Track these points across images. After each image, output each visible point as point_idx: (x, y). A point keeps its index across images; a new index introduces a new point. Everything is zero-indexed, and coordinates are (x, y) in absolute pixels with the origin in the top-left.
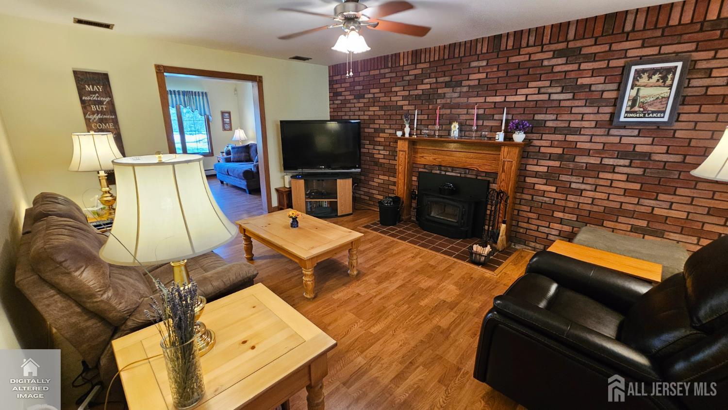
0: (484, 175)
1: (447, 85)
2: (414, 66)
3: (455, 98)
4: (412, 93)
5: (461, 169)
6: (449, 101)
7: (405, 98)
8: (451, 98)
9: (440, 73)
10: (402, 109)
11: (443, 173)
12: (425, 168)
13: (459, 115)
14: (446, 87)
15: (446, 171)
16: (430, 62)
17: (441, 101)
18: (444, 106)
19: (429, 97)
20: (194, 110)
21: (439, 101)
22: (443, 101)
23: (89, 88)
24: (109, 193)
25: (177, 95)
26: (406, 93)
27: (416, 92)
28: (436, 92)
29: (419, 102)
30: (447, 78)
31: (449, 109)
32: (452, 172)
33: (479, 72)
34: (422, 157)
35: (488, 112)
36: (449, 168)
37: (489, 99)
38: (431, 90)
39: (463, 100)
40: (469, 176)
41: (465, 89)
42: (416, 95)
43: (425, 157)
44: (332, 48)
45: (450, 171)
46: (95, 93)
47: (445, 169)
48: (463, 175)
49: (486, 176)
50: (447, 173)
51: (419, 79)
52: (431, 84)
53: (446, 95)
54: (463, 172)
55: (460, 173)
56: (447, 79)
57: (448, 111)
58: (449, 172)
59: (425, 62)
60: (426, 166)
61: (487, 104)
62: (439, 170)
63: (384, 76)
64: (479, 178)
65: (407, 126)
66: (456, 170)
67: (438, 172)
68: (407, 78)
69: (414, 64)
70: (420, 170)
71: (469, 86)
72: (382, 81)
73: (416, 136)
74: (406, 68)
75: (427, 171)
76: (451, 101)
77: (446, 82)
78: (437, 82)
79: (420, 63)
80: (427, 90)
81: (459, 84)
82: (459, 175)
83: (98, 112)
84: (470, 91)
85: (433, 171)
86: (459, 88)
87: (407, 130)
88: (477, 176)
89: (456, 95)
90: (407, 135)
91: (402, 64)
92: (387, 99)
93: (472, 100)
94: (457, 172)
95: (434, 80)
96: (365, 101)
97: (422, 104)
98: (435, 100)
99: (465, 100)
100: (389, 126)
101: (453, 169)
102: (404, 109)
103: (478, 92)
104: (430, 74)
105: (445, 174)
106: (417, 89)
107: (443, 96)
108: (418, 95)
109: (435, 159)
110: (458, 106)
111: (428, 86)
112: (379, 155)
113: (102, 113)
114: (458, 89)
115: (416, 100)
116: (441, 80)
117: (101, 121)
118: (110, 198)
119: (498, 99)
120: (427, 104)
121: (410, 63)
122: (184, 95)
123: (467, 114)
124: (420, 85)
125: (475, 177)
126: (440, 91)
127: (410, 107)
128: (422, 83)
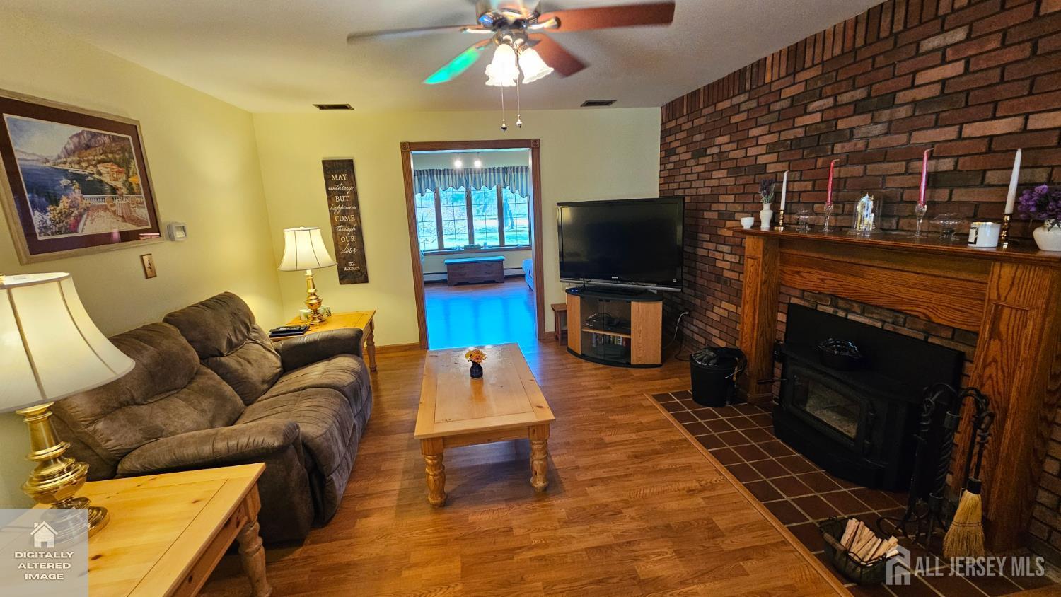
0: (949, 334)
1: (859, 108)
2: (791, 78)
3: (878, 136)
4: (784, 136)
5: (885, 312)
6: (861, 145)
7: (771, 148)
8: (867, 138)
9: (844, 83)
10: (765, 172)
11: (841, 314)
12: (802, 298)
13: (884, 176)
14: (855, 113)
15: (848, 311)
16: (822, 62)
17: (843, 147)
18: (848, 160)
19: (819, 140)
20: (514, 191)
21: (838, 148)
22: (848, 147)
23: (334, 178)
24: (314, 294)
25: (496, 174)
26: (772, 138)
27: (790, 135)
28: (833, 129)
29: (797, 155)
30: (858, 91)
31: (861, 164)
32: (862, 314)
33: (944, 62)
34: (798, 273)
35: (965, 164)
36: (855, 305)
37: (969, 130)
38: (823, 126)
39: (898, 140)
40: (905, 331)
41: (902, 112)
42: (791, 140)
43: (802, 274)
44: (487, 83)
45: (859, 311)
46: (338, 182)
47: (848, 306)
48: (889, 327)
49: (952, 339)
50: (850, 317)
51: (799, 105)
52: (822, 111)
53: (855, 131)
54: (890, 320)
55: (883, 321)
56: (859, 94)
57: (858, 170)
58: (854, 312)
59: (813, 65)
60: (806, 293)
61: (966, 142)
62: (831, 305)
63: (736, 109)
64: (932, 340)
65: (766, 206)
66: (873, 313)
67: (830, 310)
68: (777, 106)
69: (790, 75)
70: (794, 300)
71: (915, 103)
72: (734, 120)
73: (782, 229)
74: (775, 87)
75: (807, 304)
76: (867, 146)
77: (857, 103)
78: (836, 106)
79: (804, 69)
80: (814, 127)
81: (889, 101)
82: (879, 325)
83: (341, 203)
84: (917, 114)
85: (821, 308)
86: (888, 112)
87: (766, 214)
88: (927, 333)
89: (879, 129)
90: (765, 226)
91: (768, 79)
92: (741, 153)
94: (874, 316)
95: (830, 101)
96: (708, 160)
97: (803, 158)
98: (830, 146)
99: (903, 138)
100: (741, 205)
101: (866, 308)
102: (768, 171)
103: (938, 114)
104: (821, 88)
105: (846, 318)
106: (794, 128)
107: (850, 134)
108: (796, 139)
109: (822, 280)
110: (885, 155)
111: (817, 118)
112: (724, 263)
113: (345, 204)
114: (885, 115)
115: (791, 149)
116: (845, 98)
117: (344, 213)
118: (314, 301)
119: (1000, 127)
120: (813, 156)
121: (783, 73)
122: (504, 173)
123: (906, 173)
124: (801, 116)
125: (920, 336)
126: (842, 125)
127: (780, 168)
128: (806, 114)
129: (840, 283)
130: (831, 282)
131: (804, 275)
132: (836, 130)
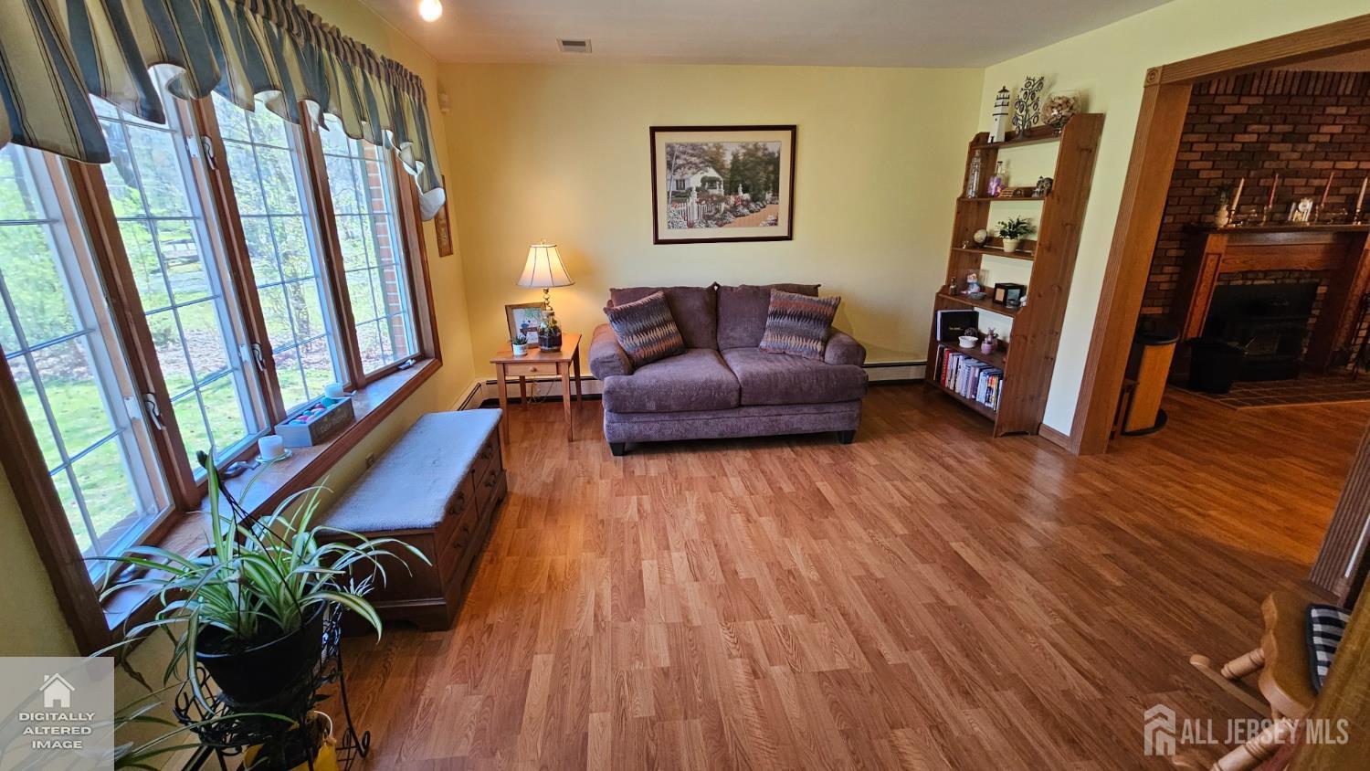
0: (1308, 276)
1: (1285, 138)
2: (1236, 99)
4: (1222, 147)
6: (1283, 165)
7: (1205, 156)
8: (1288, 161)
10: (1197, 177)
11: (1249, 283)
13: (1294, 187)
14: (1283, 142)
15: (1253, 280)
16: (1265, 96)
17: (1270, 164)
19: (1252, 157)
21: (1267, 164)
22: (1274, 165)
26: (1211, 147)
27: (1230, 147)
28: (1265, 149)
29: (1233, 165)
32: (1264, 279)
33: (1335, 123)
37: (1339, 165)
38: (1259, 145)
39: (1305, 164)
40: (1288, 281)
41: (1311, 148)
42: (1229, 152)
47: (1254, 276)
48: (1279, 282)
50: (1256, 283)
51: (1240, 123)
52: (1259, 134)
53: (1281, 154)
55: (1275, 280)
56: (1288, 128)
58: (1260, 279)
59: (1257, 95)
61: (1336, 171)
62: (1242, 279)
64: (1302, 281)
65: (1224, 208)
66: (1272, 275)
67: (1240, 282)
68: (1220, 119)
69: (1235, 95)
71: (1318, 143)
74: (1218, 100)
76: (1287, 166)
77: (1284, 134)
78: (1270, 132)
79: (1249, 95)
80: (1250, 145)
81: (1303, 138)
82: (1273, 282)
84: (1318, 150)
85: (1233, 283)
86: (1302, 145)
88: (1298, 278)
89: (1296, 155)
90: (1223, 222)
91: (1212, 91)
93: (1319, 165)
95: (1267, 128)
98: (1261, 163)
99: (1309, 164)
101: (1266, 274)
102: (1200, 176)
103: (1327, 153)
104: (1261, 116)
105: (1252, 285)
106: (1232, 142)
107: (1277, 156)
108: (1233, 151)
109: (1244, 262)
111: (1254, 138)
114: (1301, 147)
115: (1227, 160)
116: (1278, 128)
119: (1349, 165)
120: (1246, 168)
121: (1229, 91)
124: (1241, 133)
125: (1295, 281)
126: (1273, 147)
127: (1214, 174)
128: (1245, 132)
129: (1258, 261)
131: (1231, 261)
132: (1267, 151)
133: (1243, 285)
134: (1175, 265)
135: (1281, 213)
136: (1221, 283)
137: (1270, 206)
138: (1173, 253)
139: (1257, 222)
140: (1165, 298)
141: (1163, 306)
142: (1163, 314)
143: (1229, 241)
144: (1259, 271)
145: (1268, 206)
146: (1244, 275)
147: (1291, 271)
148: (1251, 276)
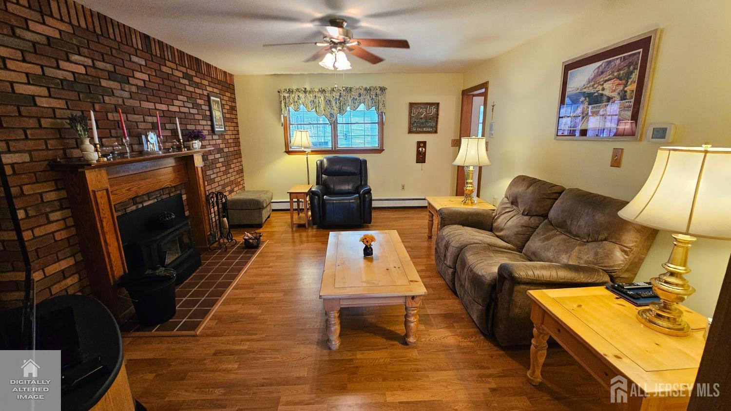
0: (173, 190)
1: (111, 76)
4: (49, 72)
5: (156, 193)
6: (120, 101)
8: (123, 98)
11: (140, 206)
14: (110, 79)
15: (142, 203)
16: (71, 24)
19: (89, 89)
21: (107, 99)
22: (113, 100)
26: (36, 69)
28: (99, 84)
29: (73, 96)
32: (149, 200)
33: (142, 72)
36: (145, 197)
38: (90, 78)
39: (136, 103)
40: (164, 197)
41: (134, 89)
42: (61, 80)
47: (141, 200)
48: (159, 199)
50: (145, 205)
51: (58, 48)
52: (84, 66)
53: (114, 91)
54: (159, 195)
55: (156, 198)
56: (109, 67)
58: (146, 201)
62: (134, 204)
64: (172, 195)
66: (152, 196)
67: (134, 208)
71: (137, 86)
76: (124, 103)
77: (108, 72)
78: (95, 67)
79: (53, 17)
80: (81, 76)
82: (156, 200)
85: (129, 210)
88: (169, 194)
93: (146, 105)
95: (90, 62)
97: (80, 100)
98: (101, 97)
101: (149, 195)
103: (147, 95)
104: (77, 46)
105: (143, 207)
106: (59, 68)
107: (111, 92)
108: (66, 80)
109: (129, 190)
111: (81, 69)
114: (127, 87)
115: (63, 89)
116: (100, 65)
120: (89, 100)
123: (144, 122)
124: (65, 61)
125: (168, 196)
126: (104, 83)
127: (55, 103)
128: (68, 60)
129: (138, 187)
130: (134, 188)
131: (117, 192)
132: (101, 86)
133: (137, 209)
134: (62, 209)
135: (137, 144)
136: (120, 213)
137: (128, 138)
138: (51, 196)
139: (122, 154)
140: (70, 246)
141: (73, 255)
142: (76, 263)
143: (108, 174)
144: (143, 195)
145: (125, 139)
146: (134, 200)
147: (162, 189)
148: (138, 200)
